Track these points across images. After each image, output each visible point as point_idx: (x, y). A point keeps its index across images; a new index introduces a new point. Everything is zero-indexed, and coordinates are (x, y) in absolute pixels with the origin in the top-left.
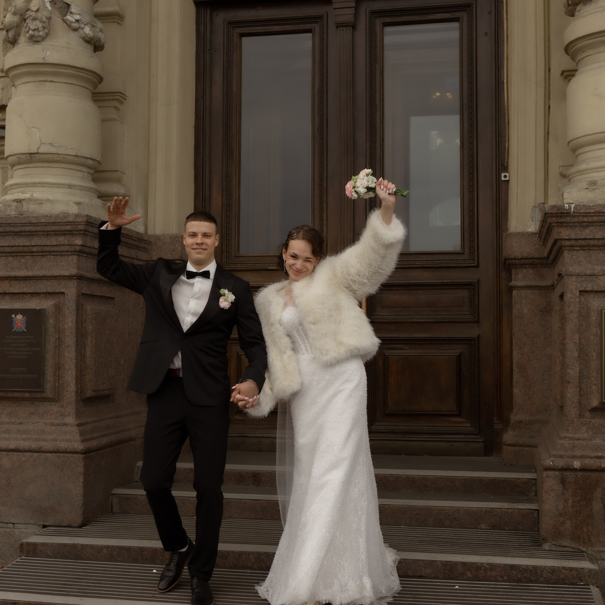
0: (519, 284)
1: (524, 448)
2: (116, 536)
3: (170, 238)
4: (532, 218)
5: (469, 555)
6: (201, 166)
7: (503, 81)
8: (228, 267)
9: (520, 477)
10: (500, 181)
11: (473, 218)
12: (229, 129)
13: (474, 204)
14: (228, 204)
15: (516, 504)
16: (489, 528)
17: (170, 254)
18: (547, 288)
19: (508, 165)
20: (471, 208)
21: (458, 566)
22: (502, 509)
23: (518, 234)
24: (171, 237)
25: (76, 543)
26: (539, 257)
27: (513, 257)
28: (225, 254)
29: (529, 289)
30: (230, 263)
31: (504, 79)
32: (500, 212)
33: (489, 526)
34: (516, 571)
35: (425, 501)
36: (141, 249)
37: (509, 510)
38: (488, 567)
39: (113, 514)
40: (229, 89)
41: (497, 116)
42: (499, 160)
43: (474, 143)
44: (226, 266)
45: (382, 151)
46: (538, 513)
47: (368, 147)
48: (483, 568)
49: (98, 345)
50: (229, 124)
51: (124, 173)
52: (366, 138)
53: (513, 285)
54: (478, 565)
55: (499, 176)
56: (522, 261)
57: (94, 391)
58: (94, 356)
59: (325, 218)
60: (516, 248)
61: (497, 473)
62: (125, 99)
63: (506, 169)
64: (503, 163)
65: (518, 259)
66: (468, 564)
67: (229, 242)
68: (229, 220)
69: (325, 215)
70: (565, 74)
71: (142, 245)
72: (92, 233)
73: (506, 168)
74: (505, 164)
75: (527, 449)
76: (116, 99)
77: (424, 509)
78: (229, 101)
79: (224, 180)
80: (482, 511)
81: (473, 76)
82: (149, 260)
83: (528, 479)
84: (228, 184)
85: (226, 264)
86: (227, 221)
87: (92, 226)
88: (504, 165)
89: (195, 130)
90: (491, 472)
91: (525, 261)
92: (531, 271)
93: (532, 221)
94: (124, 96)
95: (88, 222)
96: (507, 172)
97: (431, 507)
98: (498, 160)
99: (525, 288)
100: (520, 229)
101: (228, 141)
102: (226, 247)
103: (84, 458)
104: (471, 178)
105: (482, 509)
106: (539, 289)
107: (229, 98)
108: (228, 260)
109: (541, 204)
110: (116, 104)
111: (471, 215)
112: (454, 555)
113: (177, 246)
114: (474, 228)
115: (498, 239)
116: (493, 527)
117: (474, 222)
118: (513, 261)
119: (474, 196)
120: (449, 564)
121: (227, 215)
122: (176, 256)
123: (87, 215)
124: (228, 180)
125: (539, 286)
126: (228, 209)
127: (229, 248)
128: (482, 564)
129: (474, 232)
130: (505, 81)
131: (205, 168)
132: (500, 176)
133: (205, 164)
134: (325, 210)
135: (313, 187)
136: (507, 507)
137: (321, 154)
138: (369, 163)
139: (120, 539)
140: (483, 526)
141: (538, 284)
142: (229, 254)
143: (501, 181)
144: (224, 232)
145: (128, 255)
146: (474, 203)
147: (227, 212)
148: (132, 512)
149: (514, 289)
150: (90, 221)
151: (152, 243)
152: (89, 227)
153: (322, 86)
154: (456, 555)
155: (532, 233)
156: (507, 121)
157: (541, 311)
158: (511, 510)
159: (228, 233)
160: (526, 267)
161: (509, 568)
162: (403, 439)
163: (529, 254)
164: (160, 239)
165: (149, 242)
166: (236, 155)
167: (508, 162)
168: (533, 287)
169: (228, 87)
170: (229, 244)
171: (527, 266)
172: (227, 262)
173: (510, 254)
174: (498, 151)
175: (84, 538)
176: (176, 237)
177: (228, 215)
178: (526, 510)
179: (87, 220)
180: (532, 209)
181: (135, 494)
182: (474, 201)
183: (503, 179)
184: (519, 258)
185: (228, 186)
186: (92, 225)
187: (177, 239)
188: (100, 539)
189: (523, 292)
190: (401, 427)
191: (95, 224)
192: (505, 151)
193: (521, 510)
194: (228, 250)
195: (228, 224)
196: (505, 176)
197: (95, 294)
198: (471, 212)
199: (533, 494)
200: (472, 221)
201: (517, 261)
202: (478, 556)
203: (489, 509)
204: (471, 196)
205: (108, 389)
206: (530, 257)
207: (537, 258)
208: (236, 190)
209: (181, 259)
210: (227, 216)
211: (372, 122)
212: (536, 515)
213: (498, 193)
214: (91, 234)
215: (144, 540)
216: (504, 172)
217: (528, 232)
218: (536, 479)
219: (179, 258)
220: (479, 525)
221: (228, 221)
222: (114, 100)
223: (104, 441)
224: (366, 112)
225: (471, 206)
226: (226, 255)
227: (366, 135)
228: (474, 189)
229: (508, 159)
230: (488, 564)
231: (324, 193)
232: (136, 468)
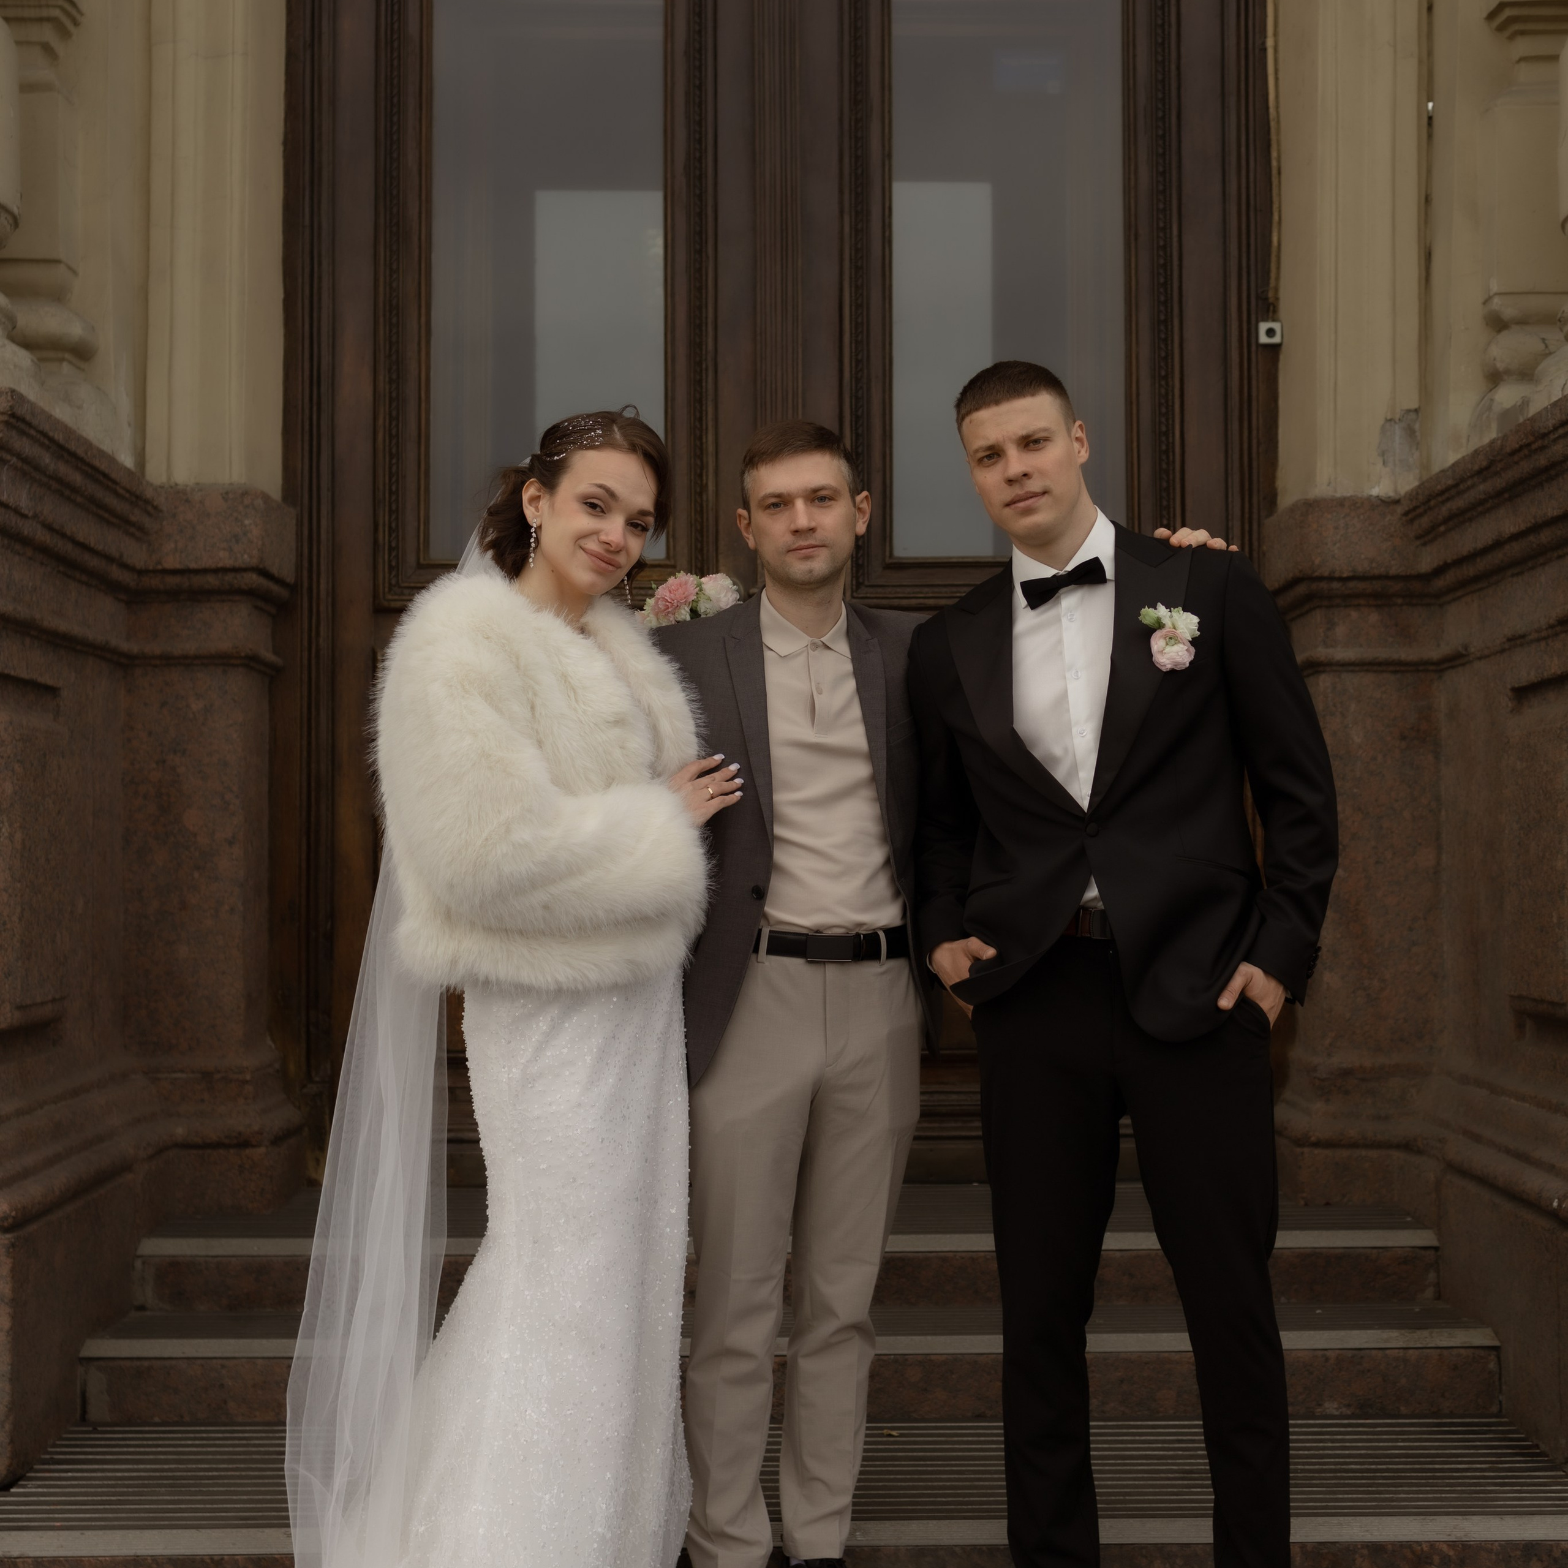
0: (1341, 654)
1: (1364, 1153)
2: (156, 1519)
3: (226, 495)
4: (1383, 454)
5: (1384, 1518)
6: (307, 270)
7: (1264, 43)
8: (396, 597)
9: (1390, 1244)
10: (1254, 348)
11: (1168, 457)
12: (395, 155)
13: (1173, 414)
14: (394, 395)
15: (1426, 1333)
16: (1349, 1412)
17: (224, 549)
18: (1421, 668)
19: (1277, 299)
20: (1164, 429)
21: (1357, 1556)
22: (1388, 1352)
23: (1341, 502)
24: (227, 493)
25: (15, 1554)
26: (1403, 574)
27: (1326, 574)
28: (386, 557)
29: (1367, 671)
30: (400, 587)
31: (1265, 37)
32: (1254, 442)
33: (1349, 1406)
34: (1540, 1560)
35: (1140, 1335)
36: (132, 530)
37: (1411, 1352)
38: (1451, 1553)
39: (95, 1431)
40: (396, 26)
41: (1243, 150)
42: (1249, 282)
43: (1171, 228)
44: (390, 597)
45: (887, 241)
46: (1499, 1358)
47: (847, 229)
48: (1436, 1559)
49: (30, 850)
50: (395, 137)
51: (75, 273)
52: (841, 203)
53: (1322, 659)
54: (1422, 1548)
55: (1249, 330)
56: (1352, 584)
57: (20, 1008)
58: (19, 885)
59: (711, 448)
60: (1335, 544)
61: (1316, 1233)
62: (76, 23)
63: (1269, 309)
64: (1263, 292)
65: (1341, 579)
66: (1390, 1546)
67: (397, 519)
68: (398, 447)
69: (711, 437)
70: (1508, 13)
71: (136, 516)
72: (19, 456)
73: (1271, 308)
74: (1271, 294)
75: (1373, 1154)
76: (48, 19)
77: (1146, 1363)
78: (395, 63)
79: (381, 320)
80: (1327, 1359)
81: (1170, 26)
82: (151, 568)
83: (1413, 1247)
84: (394, 331)
85: (390, 590)
86: (390, 449)
87: (23, 433)
88: (1267, 299)
89: (285, 151)
90: (1298, 1232)
91: (1361, 586)
92: (1374, 617)
93: (1384, 463)
94: (74, 12)
95: (13, 415)
96: (1274, 320)
97: (1166, 1355)
98: (1244, 281)
99: (1357, 668)
100: (1345, 490)
101: (395, 192)
102: (390, 535)
103: (13, 1245)
104: (1163, 336)
105: (1328, 1353)
106: (1395, 672)
107: (395, 54)
108: (397, 576)
109: (1409, 411)
110: (47, 33)
111: (1164, 447)
112: (1335, 1520)
113: (247, 522)
114: (1174, 489)
115: (1246, 521)
116: (1364, 1409)
117: (1174, 469)
118: (1324, 585)
119: (1173, 391)
120: (1326, 1551)
121: (390, 430)
122: (246, 556)
123: (13, 391)
124: (394, 320)
125: (1400, 663)
126: (394, 413)
127: (397, 536)
128: (1432, 1544)
129: (1174, 499)
130: (1270, 42)
131: (320, 278)
132: (1253, 332)
133: (320, 264)
134: (710, 424)
135: (669, 350)
136: (1401, 1344)
137: (698, 247)
138: (851, 278)
139: (174, 1531)
140: (1331, 1407)
141: (1395, 656)
142: (397, 556)
143: (1258, 345)
144: (381, 487)
145: (100, 548)
146: (1173, 410)
147: (390, 424)
148: (157, 1419)
149: (1324, 672)
150: (20, 411)
151: (161, 511)
152: (14, 433)
153: (700, 32)
154: (1341, 1518)
155: (1382, 501)
156: (1274, 163)
157: (1403, 738)
158: (1417, 1352)
159: (394, 488)
160: (1359, 605)
161: (1518, 1553)
162: (964, 1133)
163: (1374, 565)
164: (187, 501)
165: (155, 508)
166: (420, 239)
167: (1276, 289)
168: (1380, 664)
169: (392, 19)
170: (397, 526)
171: (1362, 602)
172: (394, 582)
173: (1317, 562)
174: (1244, 255)
175: (40, 1533)
176: (245, 494)
177: (394, 432)
178: (1462, 1351)
179: (12, 407)
180: (1383, 426)
181: (166, 1355)
182: (1173, 406)
183: (1264, 339)
184: (1345, 575)
185: (394, 339)
186: (22, 426)
187: (247, 501)
188: (101, 1532)
189: (1351, 681)
190: (954, 1097)
191: (29, 425)
192: (1269, 255)
193: (1445, 1352)
194: (394, 544)
195: (394, 461)
196: (1270, 332)
197: (12, 673)
198: (1163, 439)
199: (1429, 1293)
200: (1164, 466)
201: (1335, 585)
202: (1411, 1518)
203: (1350, 1354)
204: (1163, 391)
205: (54, 1000)
206: (1376, 572)
207: (1396, 578)
208: (419, 351)
209: (261, 566)
210: (390, 435)
211: (859, 152)
212: (1492, 1366)
213: (1246, 382)
214: (14, 460)
215: (267, 1530)
216: (1265, 320)
217: (1369, 498)
218: (1436, 1249)
219: (254, 562)
220: (1320, 1405)
221: (394, 451)
222: (41, 20)
223: (60, 1178)
224: (841, 120)
225: (1163, 420)
226: (390, 561)
227: (841, 192)
228: (1173, 368)
229: (1278, 278)
230: (1452, 1544)
231: (707, 369)
232: (138, 1264)
